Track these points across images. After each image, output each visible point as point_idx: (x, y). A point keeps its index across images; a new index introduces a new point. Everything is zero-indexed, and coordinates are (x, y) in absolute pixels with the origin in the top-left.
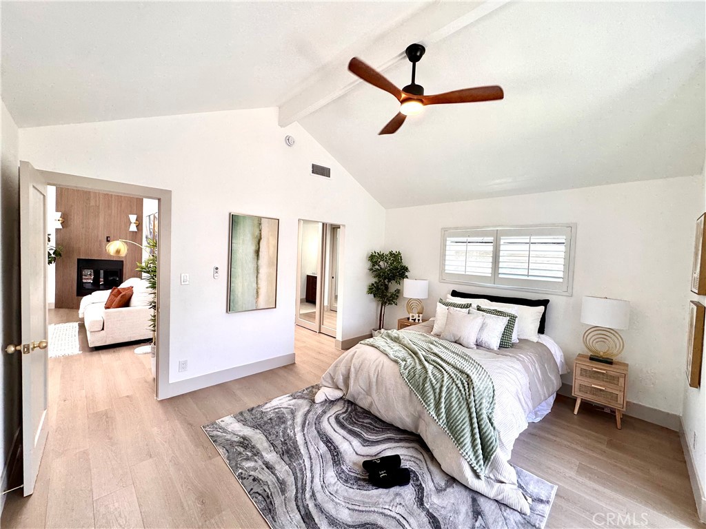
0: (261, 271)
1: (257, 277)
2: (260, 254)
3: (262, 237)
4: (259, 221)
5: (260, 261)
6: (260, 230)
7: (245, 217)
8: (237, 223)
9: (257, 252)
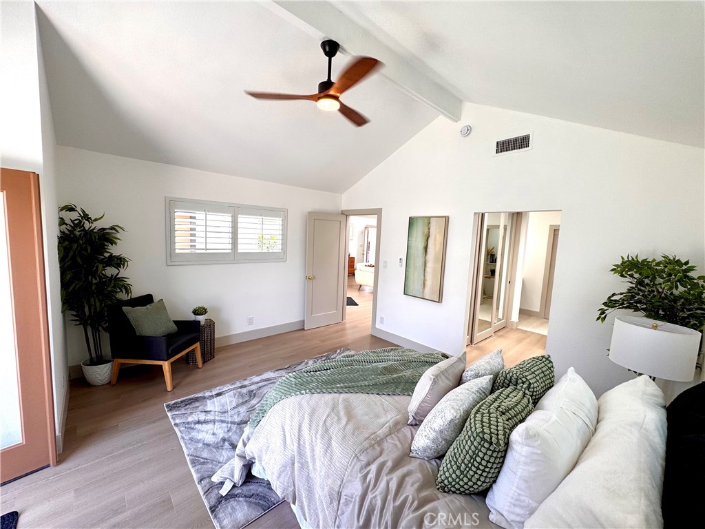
0: (428, 265)
1: (424, 270)
2: (428, 250)
3: (431, 234)
4: (428, 220)
5: (427, 256)
6: (429, 229)
7: (417, 218)
8: (412, 224)
9: (426, 248)
